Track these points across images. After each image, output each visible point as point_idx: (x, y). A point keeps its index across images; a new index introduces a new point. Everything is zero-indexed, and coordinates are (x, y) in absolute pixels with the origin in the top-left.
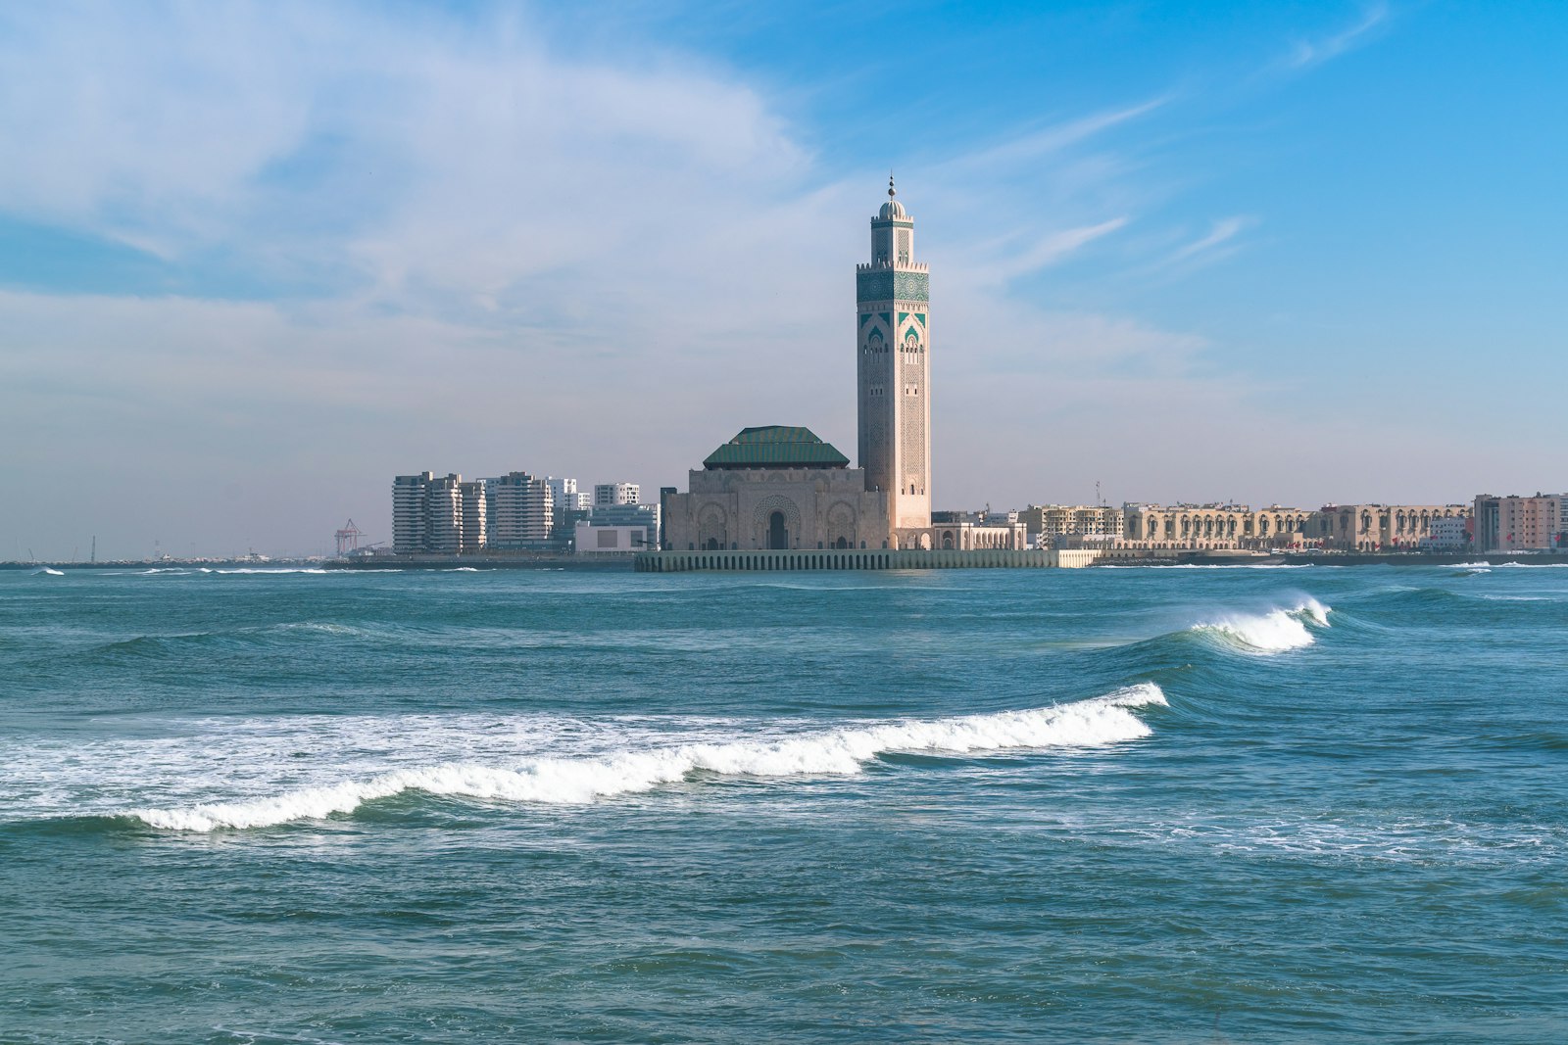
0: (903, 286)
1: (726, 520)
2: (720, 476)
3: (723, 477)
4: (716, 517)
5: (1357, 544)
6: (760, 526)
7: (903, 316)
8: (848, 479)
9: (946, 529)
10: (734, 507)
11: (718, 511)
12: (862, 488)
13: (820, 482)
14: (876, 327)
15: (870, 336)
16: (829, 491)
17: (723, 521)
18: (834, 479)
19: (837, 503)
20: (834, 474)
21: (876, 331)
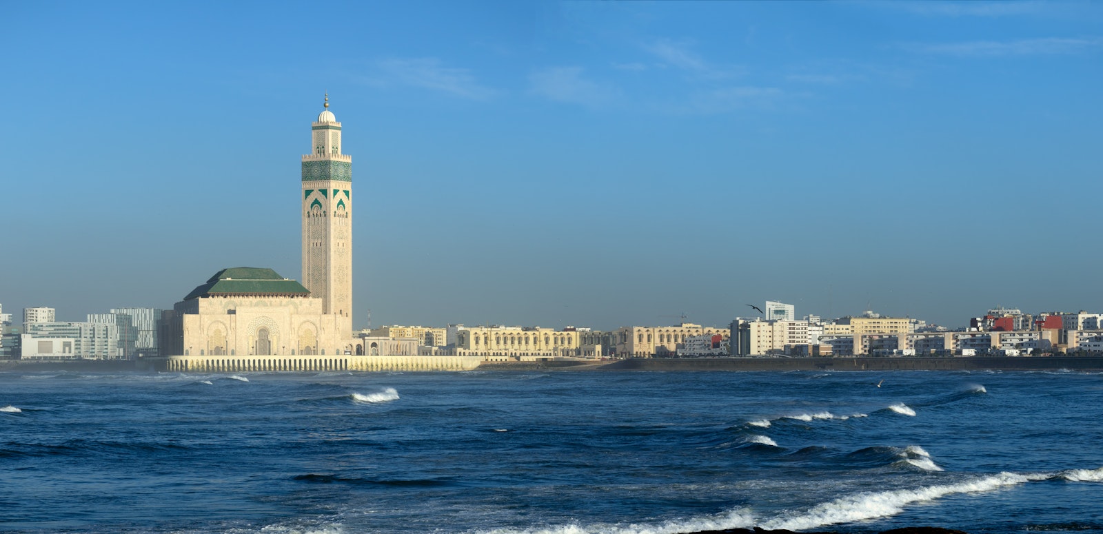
0: (336, 170)
1: (227, 333)
2: (221, 302)
3: (223, 303)
4: (220, 332)
5: (635, 353)
6: (251, 338)
7: (336, 192)
8: (311, 305)
9: (373, 341)
10: (233, 324)
11: (221, 327)
12: (320, 311)
13: (292, 308)
14: (316, 199)
15: (312, 206)
16: (297, 314)
17: (225, 335)
18: (301, 305)
19: (305, 322)
20: (301, 302)
21: (316, 202)
